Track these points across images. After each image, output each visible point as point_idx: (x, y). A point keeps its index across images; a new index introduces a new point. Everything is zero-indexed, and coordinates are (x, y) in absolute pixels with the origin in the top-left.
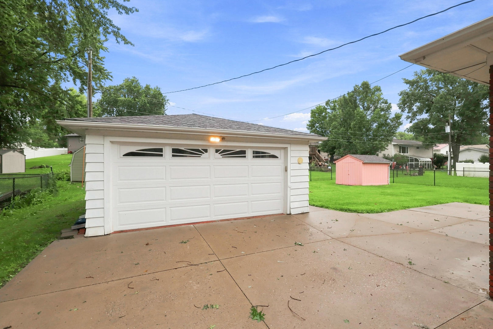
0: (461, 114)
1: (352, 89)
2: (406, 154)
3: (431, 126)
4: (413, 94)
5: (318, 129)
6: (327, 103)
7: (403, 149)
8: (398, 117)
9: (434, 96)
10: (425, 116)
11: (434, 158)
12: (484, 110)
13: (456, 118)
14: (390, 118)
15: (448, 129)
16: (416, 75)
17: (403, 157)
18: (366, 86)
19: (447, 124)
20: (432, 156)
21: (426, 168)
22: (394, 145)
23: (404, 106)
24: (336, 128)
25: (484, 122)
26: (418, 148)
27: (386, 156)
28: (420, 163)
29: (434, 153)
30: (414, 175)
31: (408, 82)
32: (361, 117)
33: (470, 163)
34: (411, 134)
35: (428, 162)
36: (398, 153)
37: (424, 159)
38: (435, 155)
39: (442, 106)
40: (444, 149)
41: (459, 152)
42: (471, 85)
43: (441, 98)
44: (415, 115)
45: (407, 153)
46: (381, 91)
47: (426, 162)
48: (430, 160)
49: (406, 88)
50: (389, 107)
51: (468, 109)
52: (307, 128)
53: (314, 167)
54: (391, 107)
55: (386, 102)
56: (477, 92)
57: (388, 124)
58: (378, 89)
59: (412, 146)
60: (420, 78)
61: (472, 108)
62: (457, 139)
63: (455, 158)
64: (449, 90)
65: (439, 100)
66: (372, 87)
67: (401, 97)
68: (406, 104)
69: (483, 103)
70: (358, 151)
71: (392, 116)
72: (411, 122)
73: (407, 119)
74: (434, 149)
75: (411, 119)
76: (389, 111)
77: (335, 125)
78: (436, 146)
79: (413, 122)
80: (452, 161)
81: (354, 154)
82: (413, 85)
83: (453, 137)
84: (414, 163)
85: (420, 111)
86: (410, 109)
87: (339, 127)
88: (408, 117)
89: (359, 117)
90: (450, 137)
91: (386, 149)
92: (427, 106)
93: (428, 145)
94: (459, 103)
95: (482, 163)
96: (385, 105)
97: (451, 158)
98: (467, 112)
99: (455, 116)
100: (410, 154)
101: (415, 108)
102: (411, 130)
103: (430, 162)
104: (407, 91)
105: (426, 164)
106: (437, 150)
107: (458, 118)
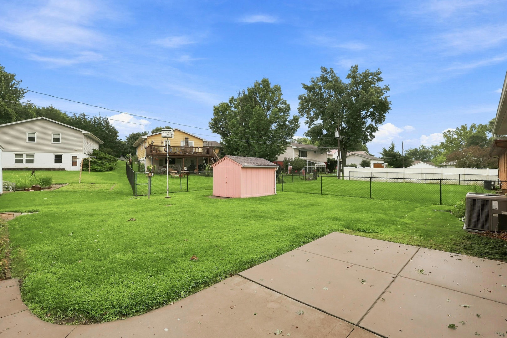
0: (347, 122)
1: (253, 86)
2: (304, 158)
3: (325, 132)
4: (310, 100)
5: (222, 129)
6: (231, 100)
7: (302, 152)
8: (296, 120)
9: (327, 104)
10: (319, 121)
11: (328, 163)
12: (364, 120)
13: (343, 125)
14: (288, 119)
15: (337, 134)
16: (313, 81)
17: (302, 160)
18: (266, 83)
19: (336, 129)
20: (326, 161)
21: (321, 172)
22: (294, 149)
23: (303, 110)
24: (234, 126)
25: (363, 130)
26: (315, 152)
27: (287, 159)
28: (316, 167)
29: (328, 157)
30: (309, 180)
31: (306, 87)
32: (259, 116)
33: (354, 167)
34: (309, 138)
35: (323, 166)
36: (297, 157)
37: (320, 163)
38: (329, 159)
39: (333, 113)
40: (335, 154)
41: (346, 157)
42: (354, 97)
43: (332, 105)
44: (312, 120)
45: (306, 157)
46: (280, 91)
47: (321, 166)
48: (325, 164)
49: (305, 92)
50: (288, 109)
51: (352, 118)
52: (210, 126)
53: (208, 172)
54: (290, 109)
55: (285, 103)
56: (358, 103)
57: (286, 126)
58: (278, 89)
59: (310, 150)
60: (316, 84)
61: (355, 117)
62: (345, 144)
63: (343, 162)
64: (338, 99)
65: (330, 107)
66: (272, 86)
67: (300, 101)
68: (304, 108)
69: (362, 113)
70: (257, 153)
71: (291, 118)
72: (309, 127)
73: (306, 123)
74: (328, 154)
75: (309, 124)
76: (288, 112)
77: (233, 123)
78: (329, 151)
79: (311, 127)
80: (341, 165)
81: (253, 156)
82: (310, 91)
83: (341, 142)
84: (311, 167)
85: (316, 117)
86: (308, 113)
87: (238, 125)
88: (307, 122)
89: (257, 115)
90: (339, 142)
91: (285, 152)
92: (321, 113)
93: (323, 149)
94: (346, 112)
95: (362, 167)
96: (284, 106)
97: (340, 162)
98: (351, 120)
99: (343, 123)
100: (308, 158)
101: (312, 114)
102: (308, 134)
103: (325, 166)
104: (305, 96)
105: (321, 168)
106: (331, 155)
107: (345, 125)
